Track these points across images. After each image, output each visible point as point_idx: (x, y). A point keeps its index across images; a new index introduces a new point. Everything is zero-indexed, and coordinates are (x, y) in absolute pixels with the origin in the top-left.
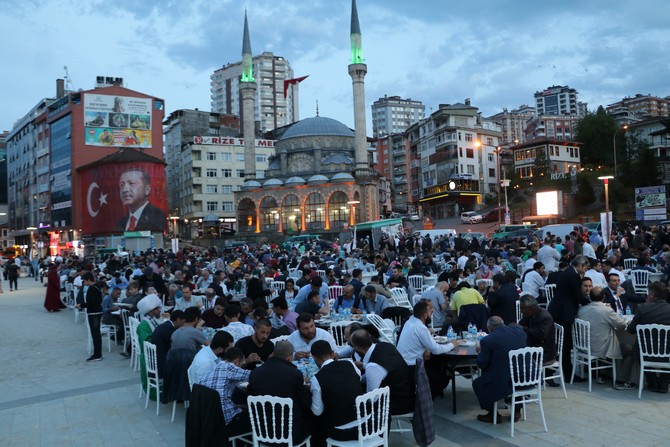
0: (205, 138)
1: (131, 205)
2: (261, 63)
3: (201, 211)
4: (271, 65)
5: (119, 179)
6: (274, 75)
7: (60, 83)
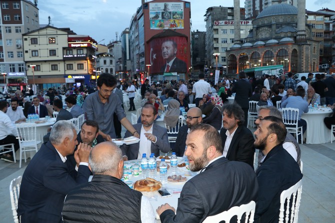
3: (218, 62)
5: (161, 46)
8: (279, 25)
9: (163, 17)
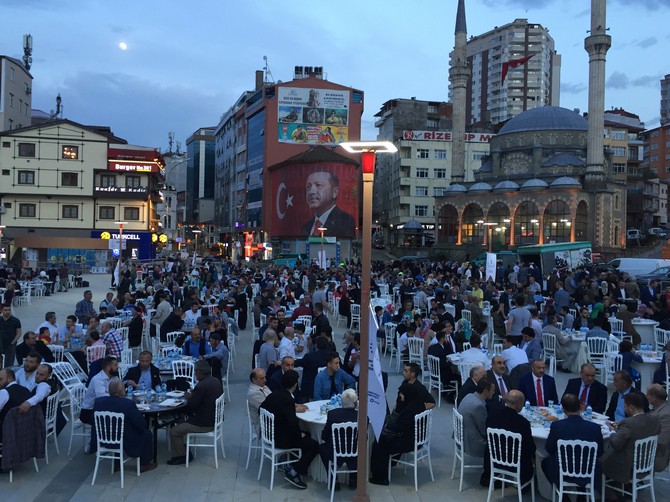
0: (416, 133)
1: (317, 209)
3: (409, 216)
4: (523, 35)
5: (305, 179)
6: (527, 48)
7: (259, 74)
8: (548, 151)
9: (305, 119)
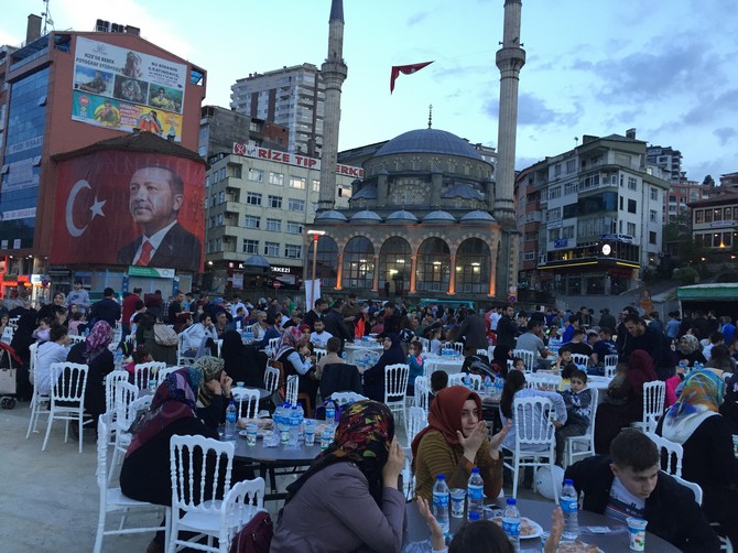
0: (249, 147)
2: (301, 76)
9: (118, 92)
